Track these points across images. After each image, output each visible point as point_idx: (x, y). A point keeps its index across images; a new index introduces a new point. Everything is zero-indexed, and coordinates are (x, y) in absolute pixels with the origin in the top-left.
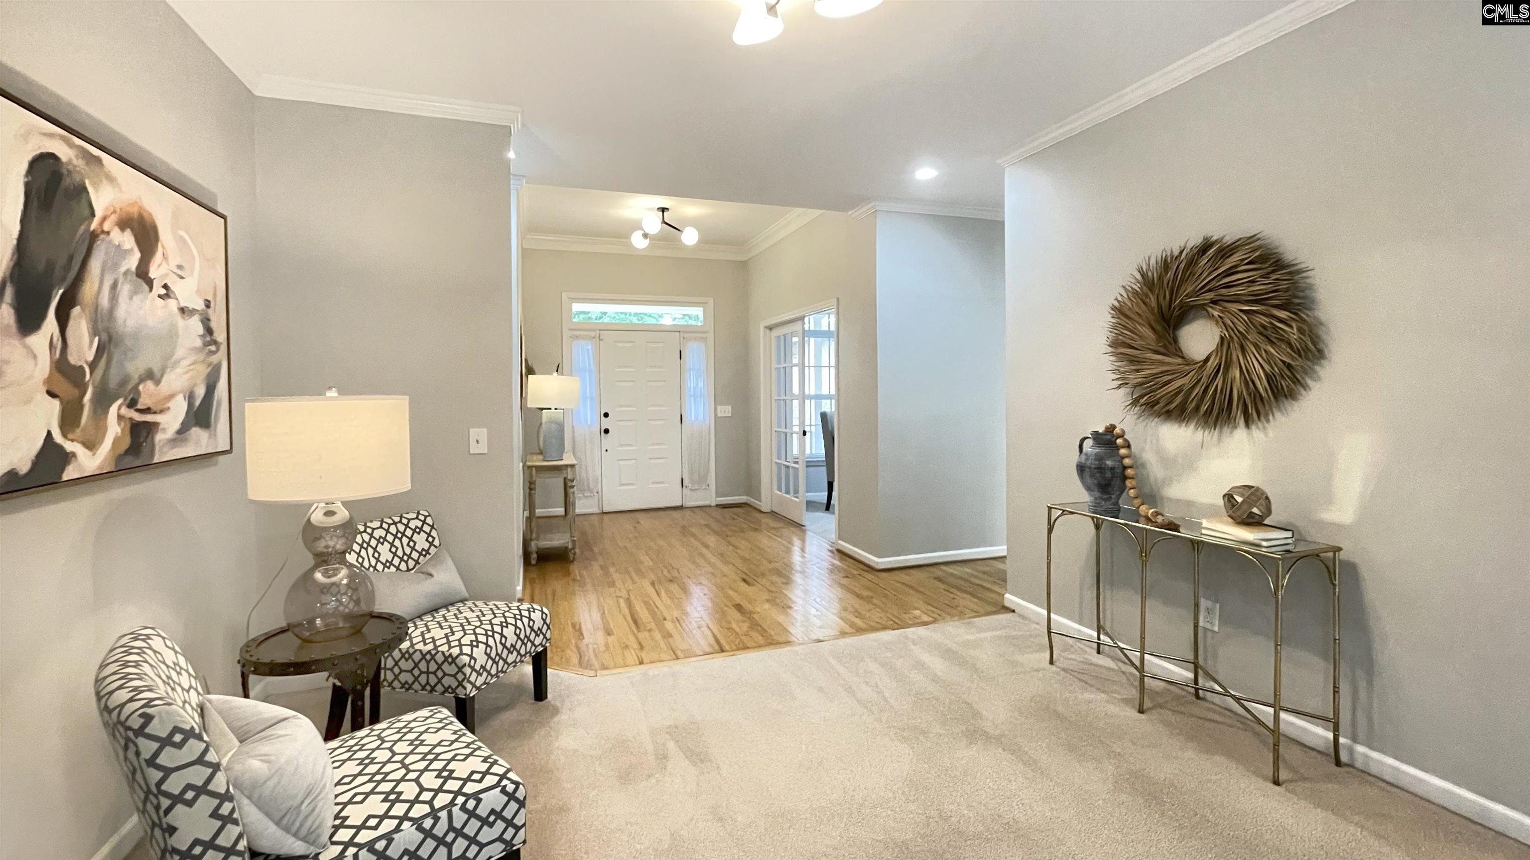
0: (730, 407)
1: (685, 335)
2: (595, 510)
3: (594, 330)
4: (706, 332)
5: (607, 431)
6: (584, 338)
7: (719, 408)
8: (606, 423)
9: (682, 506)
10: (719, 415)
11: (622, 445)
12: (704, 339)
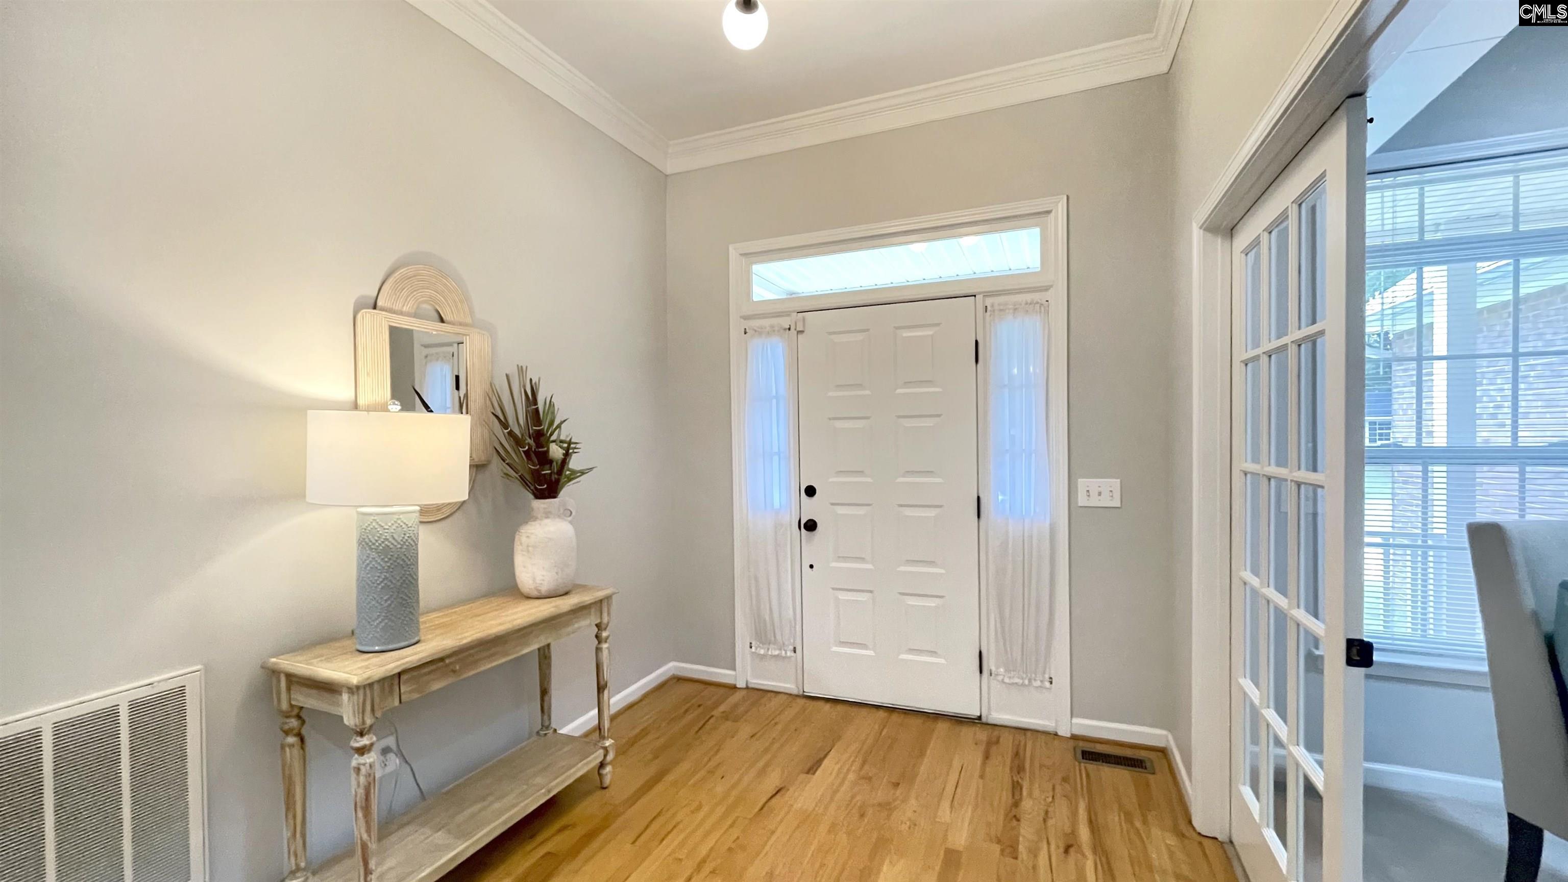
0: (1116, 483)
1: (989, 302)
2: (789, 686)
3: (787, 314)
4: (1046, 289)
5: (811, 526)
6: (772, 332)
7: (1083, 483)
8: (811, 509)
9: (980, 718)
10: (1082, 500)
11: (845, 559)
12: (1044, 308)
